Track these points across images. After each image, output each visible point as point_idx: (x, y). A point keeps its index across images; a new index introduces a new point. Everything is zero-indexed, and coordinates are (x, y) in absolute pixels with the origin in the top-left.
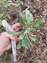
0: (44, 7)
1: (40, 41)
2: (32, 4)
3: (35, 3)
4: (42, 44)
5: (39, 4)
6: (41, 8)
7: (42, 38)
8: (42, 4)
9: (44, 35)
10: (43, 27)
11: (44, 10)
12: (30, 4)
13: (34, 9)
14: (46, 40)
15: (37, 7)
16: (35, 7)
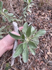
0: (45, 25)
1: (39, 58)
2: (34, 21)
3: (36, 21)
4: (41, 62)
5: (40, 22)
6: (42, 26)
7: (41, 55)
8: (42, 22)
9: (43, 52)
10: (42, 44)
11: (44, 28)
12: (32, 21)
13: (35, 25)
14: (44, 58)
15: (38, 24)
16: (36, 24)
